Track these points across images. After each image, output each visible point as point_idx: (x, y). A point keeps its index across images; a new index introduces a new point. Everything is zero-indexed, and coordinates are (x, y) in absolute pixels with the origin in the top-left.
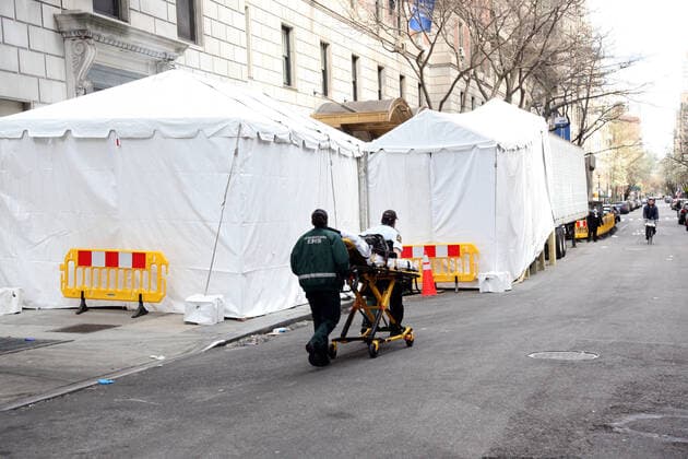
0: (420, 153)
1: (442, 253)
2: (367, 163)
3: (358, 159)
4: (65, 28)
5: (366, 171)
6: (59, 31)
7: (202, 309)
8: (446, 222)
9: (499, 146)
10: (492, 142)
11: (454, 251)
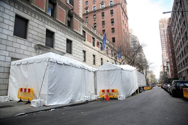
0: (106, 71)
1: (110, 91)
2: (96, 73)
3: (94, 72)
4: (36, 47)
5: (96, 75)
6: (35, 48)
7: (35, 103)
8: (112, 85)
9: (122, 69)
10: (120, 68)
11: (113, 91)
